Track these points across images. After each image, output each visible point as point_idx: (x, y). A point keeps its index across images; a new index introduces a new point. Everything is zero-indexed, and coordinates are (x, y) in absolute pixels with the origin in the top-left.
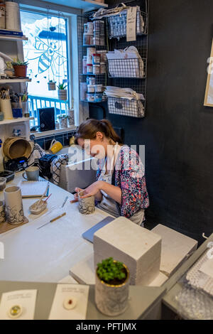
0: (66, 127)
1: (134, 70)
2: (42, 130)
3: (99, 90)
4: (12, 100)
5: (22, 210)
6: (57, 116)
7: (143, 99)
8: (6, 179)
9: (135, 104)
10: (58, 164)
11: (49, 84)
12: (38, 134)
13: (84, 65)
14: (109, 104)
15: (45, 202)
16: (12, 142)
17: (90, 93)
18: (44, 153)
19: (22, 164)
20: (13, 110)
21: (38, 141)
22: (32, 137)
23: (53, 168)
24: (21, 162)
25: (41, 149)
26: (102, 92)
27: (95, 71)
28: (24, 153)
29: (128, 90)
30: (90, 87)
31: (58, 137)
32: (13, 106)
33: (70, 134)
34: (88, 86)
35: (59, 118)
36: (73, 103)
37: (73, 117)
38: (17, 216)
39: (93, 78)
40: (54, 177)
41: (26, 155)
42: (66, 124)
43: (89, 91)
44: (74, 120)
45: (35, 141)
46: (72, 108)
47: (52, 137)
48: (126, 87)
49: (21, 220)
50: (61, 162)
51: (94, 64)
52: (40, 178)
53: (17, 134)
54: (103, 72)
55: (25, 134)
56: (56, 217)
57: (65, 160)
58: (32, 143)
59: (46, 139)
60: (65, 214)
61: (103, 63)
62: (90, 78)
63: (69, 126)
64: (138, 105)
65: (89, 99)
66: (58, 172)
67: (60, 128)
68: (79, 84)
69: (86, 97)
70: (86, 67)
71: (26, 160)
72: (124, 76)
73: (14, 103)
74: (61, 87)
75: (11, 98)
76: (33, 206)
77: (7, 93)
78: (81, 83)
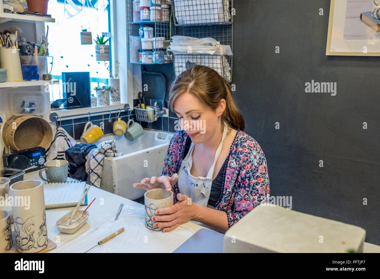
0: (108, 104)
1: (216, 11)
2: (69, 106)
3: (161, 46)
4: (22, 51)
5: (44, 224)
6: (93, 85)
7: (230, 53)
8: (9, 180)
9: (219, 61)
10: (100, 157)
11: (82, 34)
12: (63, 113)
13: (136, 9)
14: (176, 65)
15: (85, 212)
16: (20, 121)
17: (145, 50)
18: (74, 143)
19: (38, 158)
20: (23, 68)
21: (64, 123)
22: (53, 117)
23: (91, 163)
24: (35, 155)
25: (69, 137)
26: (164, 50)
27: (153, 17)
28: (40, 142)
29: (207, 40)
30: (146, 42)
31: (95, 119)
32: (22, 62)
33: (113, 115)
34: (142, 40)
35: (97, 89)
36: (117, 68)
37: (118, 89)
38: (35, 236)
39: (151, 29)
40: (93, 178)
41: (44, 145)
42: (108, 100)
43: (143, 48)
44: (119, 94)
45: (58, 124)
46: (117, 75)
47: (86, 119)
48: (205, 36)
49: (41, 243)
50: (105, 153)
51: (152, 5)
52: (69, 179)
53: (28, 109)
54: (165, 19)
55: (41, 111)
56: (108, 236)
57: (111, 149)
58: (53, 127)
59: (76, 120)
60: (122, 231)
61: (166, 6)
62: (145, 29)
63: (111, 103)
64: (222, 63)
65: (144, 60)
66: (99, 170)
67: (98, 106)
68: (128, 39)
69: (138, 57)
70: (139, 13)
71: (44, 152)
72: (200, 22)
73: (24, 57)
74: (101, 41)
75: (20, 47)
76: (63, 221)
77: (14, 38)
78: (131, 37)
